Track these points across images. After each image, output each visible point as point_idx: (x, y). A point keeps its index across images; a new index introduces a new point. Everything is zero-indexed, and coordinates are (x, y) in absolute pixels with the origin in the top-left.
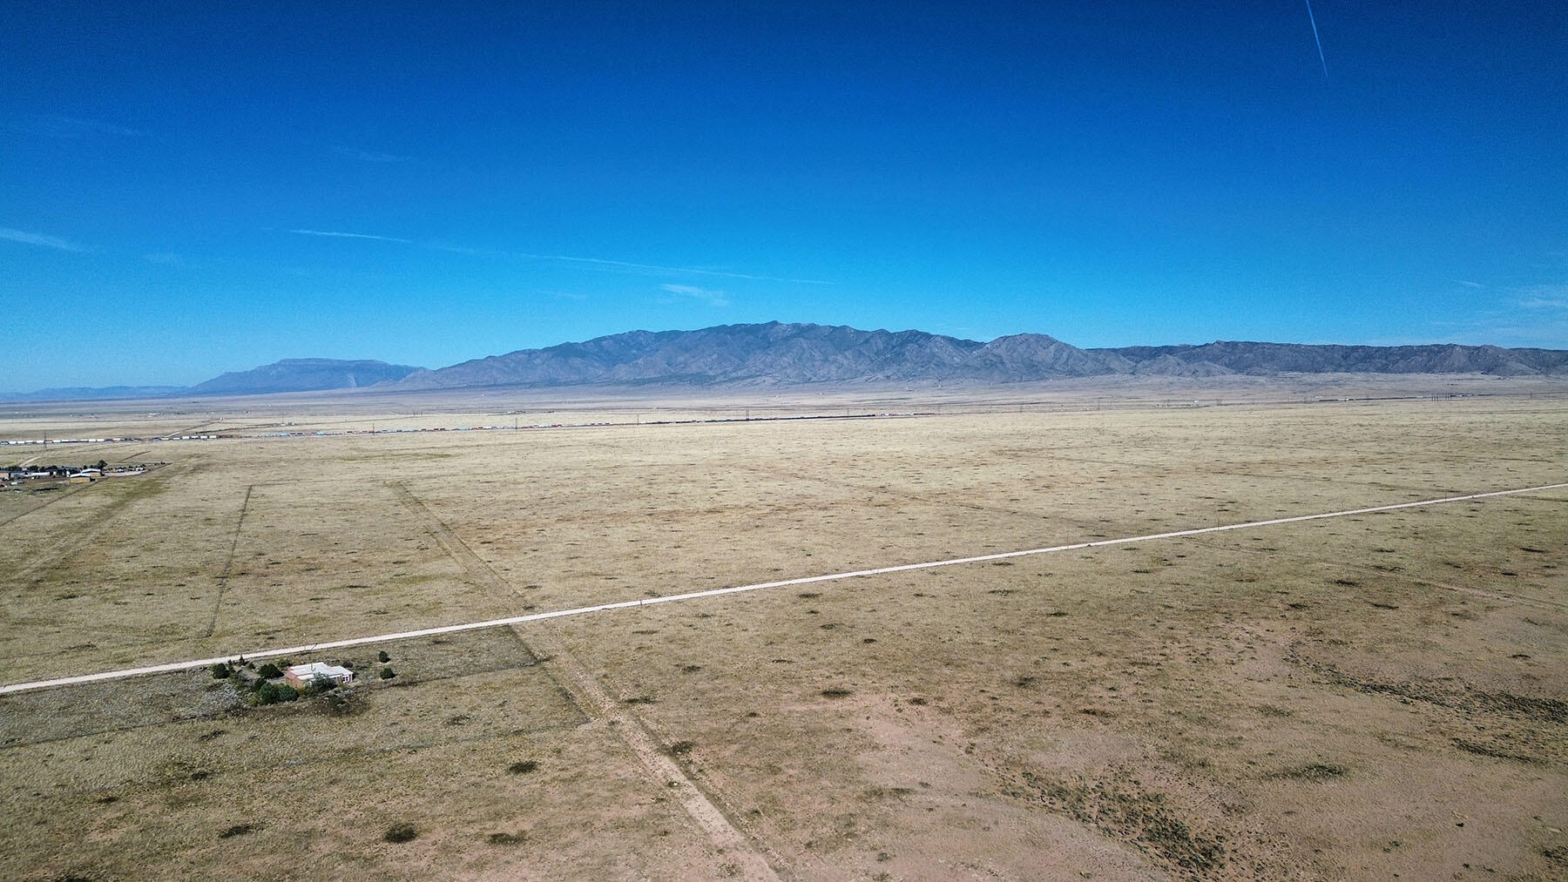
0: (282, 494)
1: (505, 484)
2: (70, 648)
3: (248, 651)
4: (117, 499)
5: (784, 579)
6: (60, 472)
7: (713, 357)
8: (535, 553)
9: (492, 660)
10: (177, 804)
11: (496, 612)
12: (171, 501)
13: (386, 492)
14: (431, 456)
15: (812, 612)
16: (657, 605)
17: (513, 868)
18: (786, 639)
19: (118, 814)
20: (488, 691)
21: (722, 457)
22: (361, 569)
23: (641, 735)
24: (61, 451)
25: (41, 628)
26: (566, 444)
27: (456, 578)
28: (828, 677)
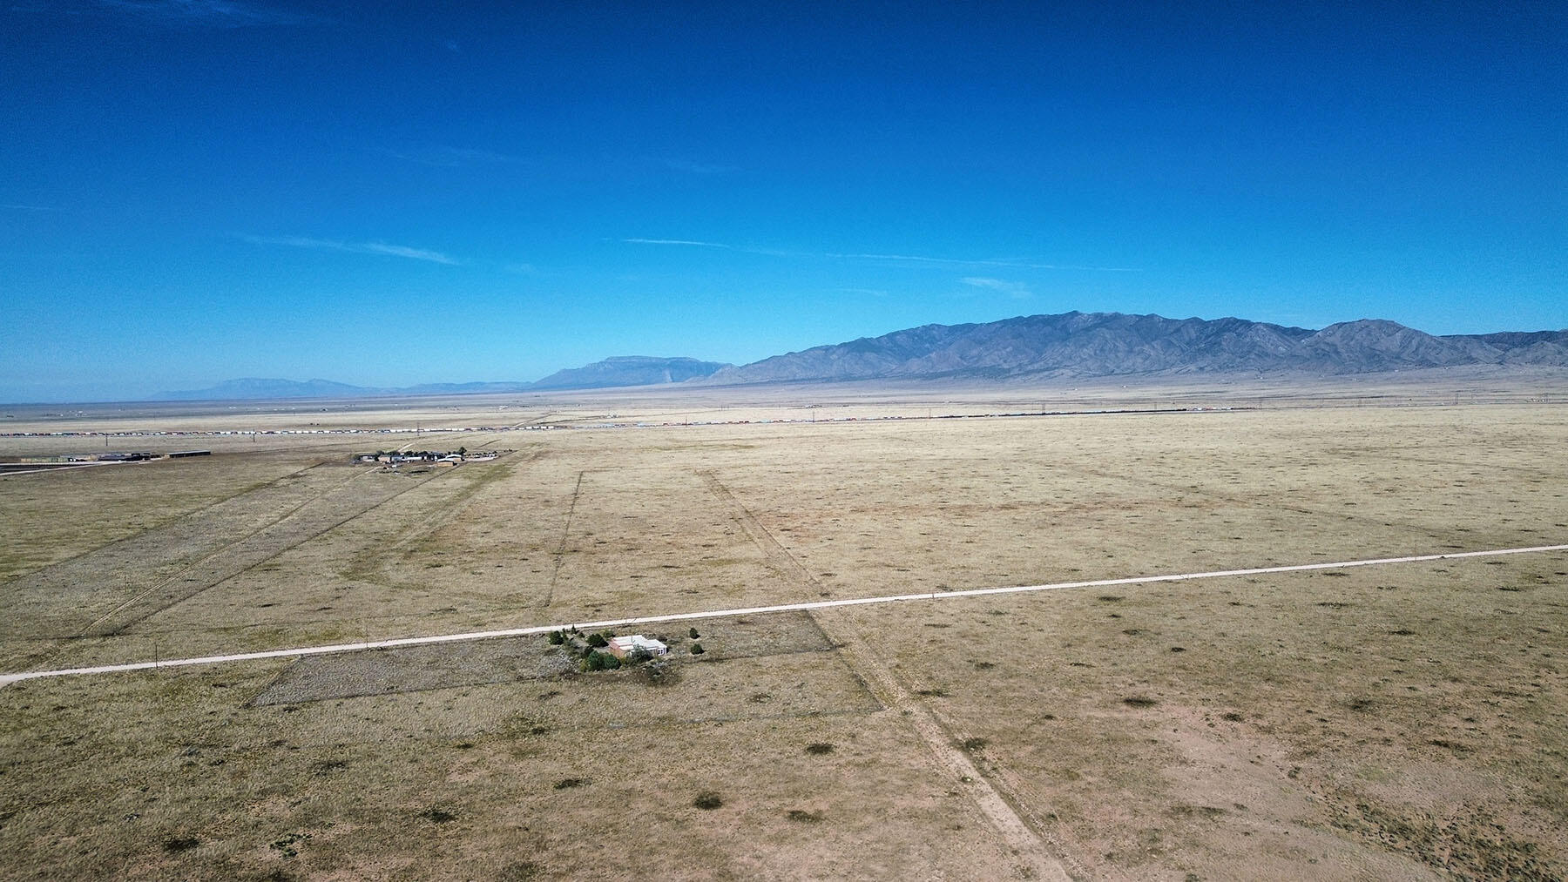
0: (606, 480)
1: (802, 474)
2: (437, 611)
3: (579, 621)
4: (474, 482)
5: (1083, 581)
6: (429, 457)
7: (1008, 350)
8: (831, 542)
9: (791, 642)
10: (520, 754)
11: (795, 596)
12: (517, 484)
13: (697, 480)
14: (736, 447)
15: (1114, 616)
16: (949, 599)
17: (811, 845)
18: (1084, 642)
19: (473, 760)
20: (787, 672)
21: (1017, 453)
22: (675, 550)
23: (934, 727)
24: (433, 440)
25: (413, 592)
26: (860, 437)
27: (758, 563)
28: (1130, 685)
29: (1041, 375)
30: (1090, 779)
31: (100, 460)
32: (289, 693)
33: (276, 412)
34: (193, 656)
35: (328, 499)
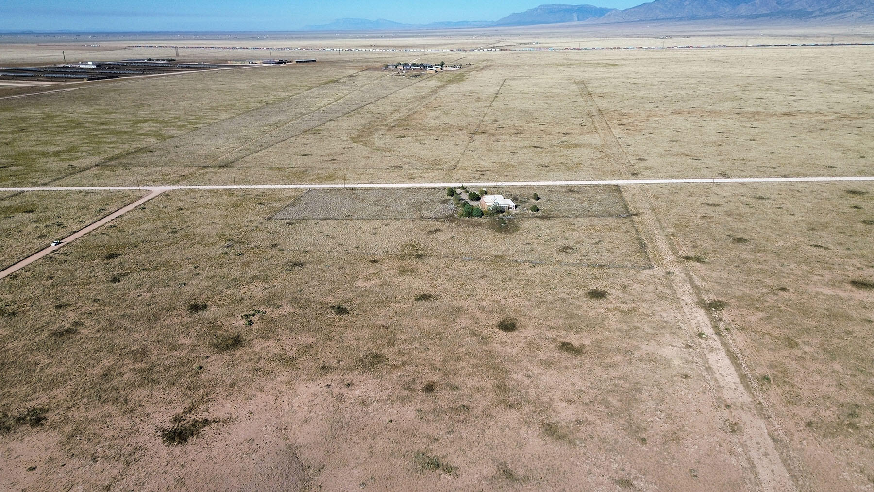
0: (518, 85)
1: (645, 85)
2: (392, 167)
3: (469, 181)
4: (443, 83)
5: (836, 176)
6: (424, 67)
8: (650, 135)
9: (600, 209)
10: (403, 271)
11: (613, 174)
12: (466, 86)
13: (574, 87)
14: (606, 65)
15: (856, 207)
16: (725, 184)
18: (826, 228)
19: (374, 271)
20: (592, 231)
21: (806, 73)
22: (544, 136)
23: (688, 287)
24: (432, 56)
25: (384, 153)
26: (692, 59)
27: (596, 148)
28: (858, 268)
29: (836, 16)
30: (807, 349)
31: (263, 63)
32: (293, 213)
33: (357, 38)
34: (257, 183)
35: (362, 91)
